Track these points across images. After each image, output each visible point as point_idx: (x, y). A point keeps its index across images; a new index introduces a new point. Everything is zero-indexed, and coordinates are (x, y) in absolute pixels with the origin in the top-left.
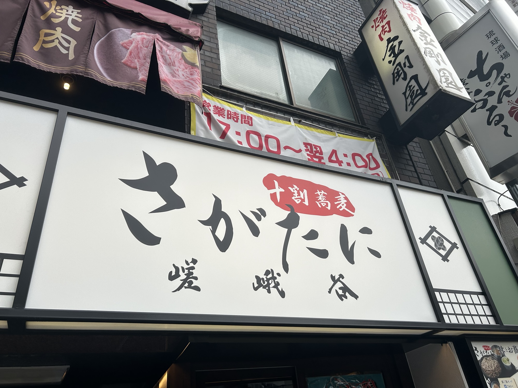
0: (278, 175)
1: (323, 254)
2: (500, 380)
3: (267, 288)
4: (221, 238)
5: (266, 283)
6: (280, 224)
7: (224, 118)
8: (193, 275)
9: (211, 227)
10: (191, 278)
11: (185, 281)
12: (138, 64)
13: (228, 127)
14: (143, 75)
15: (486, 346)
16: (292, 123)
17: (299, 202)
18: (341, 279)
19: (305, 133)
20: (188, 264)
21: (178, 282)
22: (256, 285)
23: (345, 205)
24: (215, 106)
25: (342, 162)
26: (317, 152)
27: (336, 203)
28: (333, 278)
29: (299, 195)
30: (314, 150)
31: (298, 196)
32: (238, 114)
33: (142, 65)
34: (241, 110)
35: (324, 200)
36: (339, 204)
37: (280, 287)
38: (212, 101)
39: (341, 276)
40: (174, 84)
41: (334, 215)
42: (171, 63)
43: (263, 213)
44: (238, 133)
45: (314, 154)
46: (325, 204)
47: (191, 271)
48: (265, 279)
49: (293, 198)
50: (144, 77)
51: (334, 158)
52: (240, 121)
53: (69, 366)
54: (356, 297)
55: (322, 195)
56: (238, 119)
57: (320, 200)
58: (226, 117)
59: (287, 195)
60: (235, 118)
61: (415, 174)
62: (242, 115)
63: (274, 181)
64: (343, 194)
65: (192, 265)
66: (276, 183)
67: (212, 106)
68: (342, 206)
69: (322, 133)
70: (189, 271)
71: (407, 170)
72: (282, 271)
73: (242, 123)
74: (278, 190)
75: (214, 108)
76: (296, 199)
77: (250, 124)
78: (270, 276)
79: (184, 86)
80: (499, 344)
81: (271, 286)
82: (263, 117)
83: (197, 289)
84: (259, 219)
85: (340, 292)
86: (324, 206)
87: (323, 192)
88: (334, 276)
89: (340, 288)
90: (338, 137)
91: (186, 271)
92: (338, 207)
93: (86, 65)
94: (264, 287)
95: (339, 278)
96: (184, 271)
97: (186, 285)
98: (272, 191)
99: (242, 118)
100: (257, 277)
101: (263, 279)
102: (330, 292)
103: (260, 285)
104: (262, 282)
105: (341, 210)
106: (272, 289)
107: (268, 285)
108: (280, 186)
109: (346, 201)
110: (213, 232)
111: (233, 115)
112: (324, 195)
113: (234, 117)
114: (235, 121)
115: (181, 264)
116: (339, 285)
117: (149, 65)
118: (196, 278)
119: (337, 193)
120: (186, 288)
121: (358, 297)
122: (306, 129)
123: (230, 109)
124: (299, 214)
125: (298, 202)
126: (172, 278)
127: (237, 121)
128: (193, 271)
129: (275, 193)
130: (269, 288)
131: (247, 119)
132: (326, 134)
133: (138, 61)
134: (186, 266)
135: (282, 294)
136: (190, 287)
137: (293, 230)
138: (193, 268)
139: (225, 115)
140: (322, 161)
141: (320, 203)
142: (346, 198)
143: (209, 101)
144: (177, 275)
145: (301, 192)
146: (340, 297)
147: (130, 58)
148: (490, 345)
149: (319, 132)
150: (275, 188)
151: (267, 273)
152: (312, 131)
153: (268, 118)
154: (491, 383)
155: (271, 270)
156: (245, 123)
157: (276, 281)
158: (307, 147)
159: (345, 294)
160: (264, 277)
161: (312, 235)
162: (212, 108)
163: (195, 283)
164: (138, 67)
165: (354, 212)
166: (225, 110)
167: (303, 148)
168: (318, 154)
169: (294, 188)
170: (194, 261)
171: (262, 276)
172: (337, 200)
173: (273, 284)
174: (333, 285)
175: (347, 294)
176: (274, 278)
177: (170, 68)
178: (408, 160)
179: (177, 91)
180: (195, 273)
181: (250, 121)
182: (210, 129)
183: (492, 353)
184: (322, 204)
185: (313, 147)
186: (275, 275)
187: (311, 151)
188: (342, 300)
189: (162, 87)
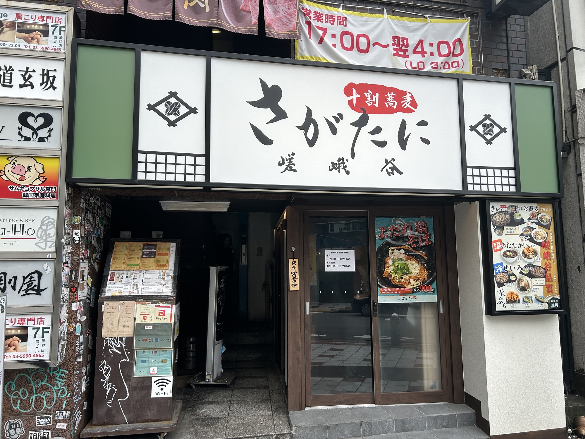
0: (357, 83)
1: (382, 144)
2: (505, 228)
3: (338, 169)
4: (310, 138)
5: (338, 166)
6: (353, 124)
7: (322, 22)
8: (293, 163)
9: (304, 130)
10: (291, 164)
11: (288, 166)
12: (251, 7)
13: (325, 30)
14: (255, 19)
15: (504, 206)
16: (385, 15)
17: (371, 105)
18: (392, 162)
19: (396, 25)
20: (289, 156)
21: (284, 167)
22: (331, 168)
23: (410, 103)
24: (315, 12)
25: (426, 52)
26: (402, 45)
27: (401, 102)
28: (386, 161)
29: (372, 98)
30: (401, 43)
31: (370, 99)
32: (334, 16)
33: (254, 8)
34: (337, 12)
35: (393, 101)
36: (404, 103)
37: (347, 169)
38: (312, 7)
39: (393, 159)
40: (276, 23)
41: (398, 113)
42: (274, 2)
43: (341, 116)
44: (334, 36)
45: (400, 47)
46: (392, 104)
47: (291, 160)
48: (337, 164)
49: (366, 102)
50: (255, 20)
51: (419, 49)
52: (336, 23)
53: (230, 203)
54: (401, 173)
55: (391, 96)
56: (334, 21)
57: (389, 101)
58: (324, 21)
59: (362, 100)
60: (331, 21)
61: (506, 52)
62: (338, 17)
63: (353, 89)
64: (410, 93)
65: (292, 156)
66: (354, 90)
67: (312, 12)
68: (407, 104)
69: (414, 21)
70: (290, 160)
71: (498, 49)
72: (350, 158)
73: (337, 25)
74: (355, 96)
75: (314, 14)
76: (368, 102)
77: (345, 25)
78: (341, 161)
79: (283, 23)
80: (516, 204)
81: (341, 168)
82: (357, 14)
83: (295, 171)
84: (338, 121)
85: (390, 170)
86: (391, 105)
87: (392, 94)
88: (387, 159)
89: (390, 168)
90: (430, 24)
91: (289, 161)
92: (403, 106)
93: (218, 18)
94: (336, 169)
95: (391, 161)
96: (287, 161)
97: (289, 169)
98: (350, 98)
99: (338, 20)
100: (332, 163)
101: (336, 164)
102: (381, 171)
103: (333, 168)
104: (335, 166)
105: (405, 107)
106: (341, 170)
107: (339, 167)
108: (357, 92)
109: (411, 99)
110: (305, 134)
111: (330, 18)
112: (393, 96)
113: (331, 19)
114: (332, 24)
115: (285, 156)
116: (390, 165)
117: (259, 7)
118: (294, 165)
119: (405, 93)
120: (288, 170)
121: (402, 173)
122: (398, 20)
123: (327, 13)
124: (369, 115)
125: (369, 105)
126: (280, 165)
127: (333, 24)
128: (292, 160)
129: (353, 99)
130: (339, 169)
131: (342, 20)
132: (418, 22)
133: (251, 4)
134: (288, 157)
135: (348, 173)
136: (290, 170)
137: (363, 128)
138: (292, 158)
139: (323, 20)
140: (407, 54)
141: (388, 104)
142: (412, 97)
143: (310, 7)
144: (283, 163)
145: (373, 96)
146: (389, 174)
147: (245, 3)
148: (508, 204)
149: (410, 21)
150: (353, 95)
151: (339, 159)
152: (404, 20)
153: (362, 15)
154: (496, 229)
155: (343, 157)
156: (340, 24)
157: (345, 164)
158: (394, 41)
159: (393, 171)
160: (337, 163)
161: (377, 130)
162: (312, 15)
163: (294, 167)
164: (251, 11)
165: (416, 108)
166: (323, 15)
167: (391, 42)
168: (403, 48)
169: (368, 93)
170: (293, 154)
171: (336, 162)
172: (403, 99)
173: (342, 167)
174: (385, 166)
175: (395, 172)
176: (343, 163)
177: (273, 6)
178: (503, 36)
179: (278, 30)
180: (294, 161)
181: (345, 22)
182: (310, 38)
183: (507, 210)
184: (390, 104)
185: (401, 40)
186: (345, 161)
187: (398, 45)
188: (390, 175)
189: (267, 32)
